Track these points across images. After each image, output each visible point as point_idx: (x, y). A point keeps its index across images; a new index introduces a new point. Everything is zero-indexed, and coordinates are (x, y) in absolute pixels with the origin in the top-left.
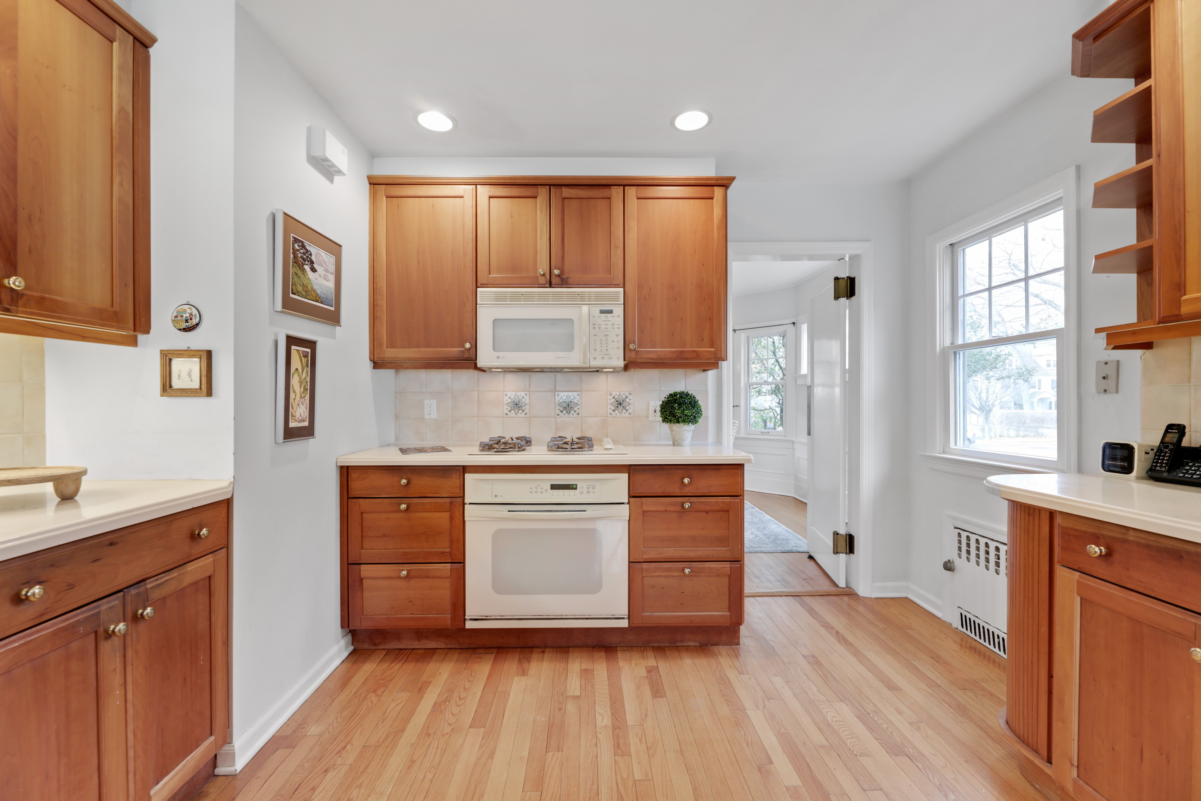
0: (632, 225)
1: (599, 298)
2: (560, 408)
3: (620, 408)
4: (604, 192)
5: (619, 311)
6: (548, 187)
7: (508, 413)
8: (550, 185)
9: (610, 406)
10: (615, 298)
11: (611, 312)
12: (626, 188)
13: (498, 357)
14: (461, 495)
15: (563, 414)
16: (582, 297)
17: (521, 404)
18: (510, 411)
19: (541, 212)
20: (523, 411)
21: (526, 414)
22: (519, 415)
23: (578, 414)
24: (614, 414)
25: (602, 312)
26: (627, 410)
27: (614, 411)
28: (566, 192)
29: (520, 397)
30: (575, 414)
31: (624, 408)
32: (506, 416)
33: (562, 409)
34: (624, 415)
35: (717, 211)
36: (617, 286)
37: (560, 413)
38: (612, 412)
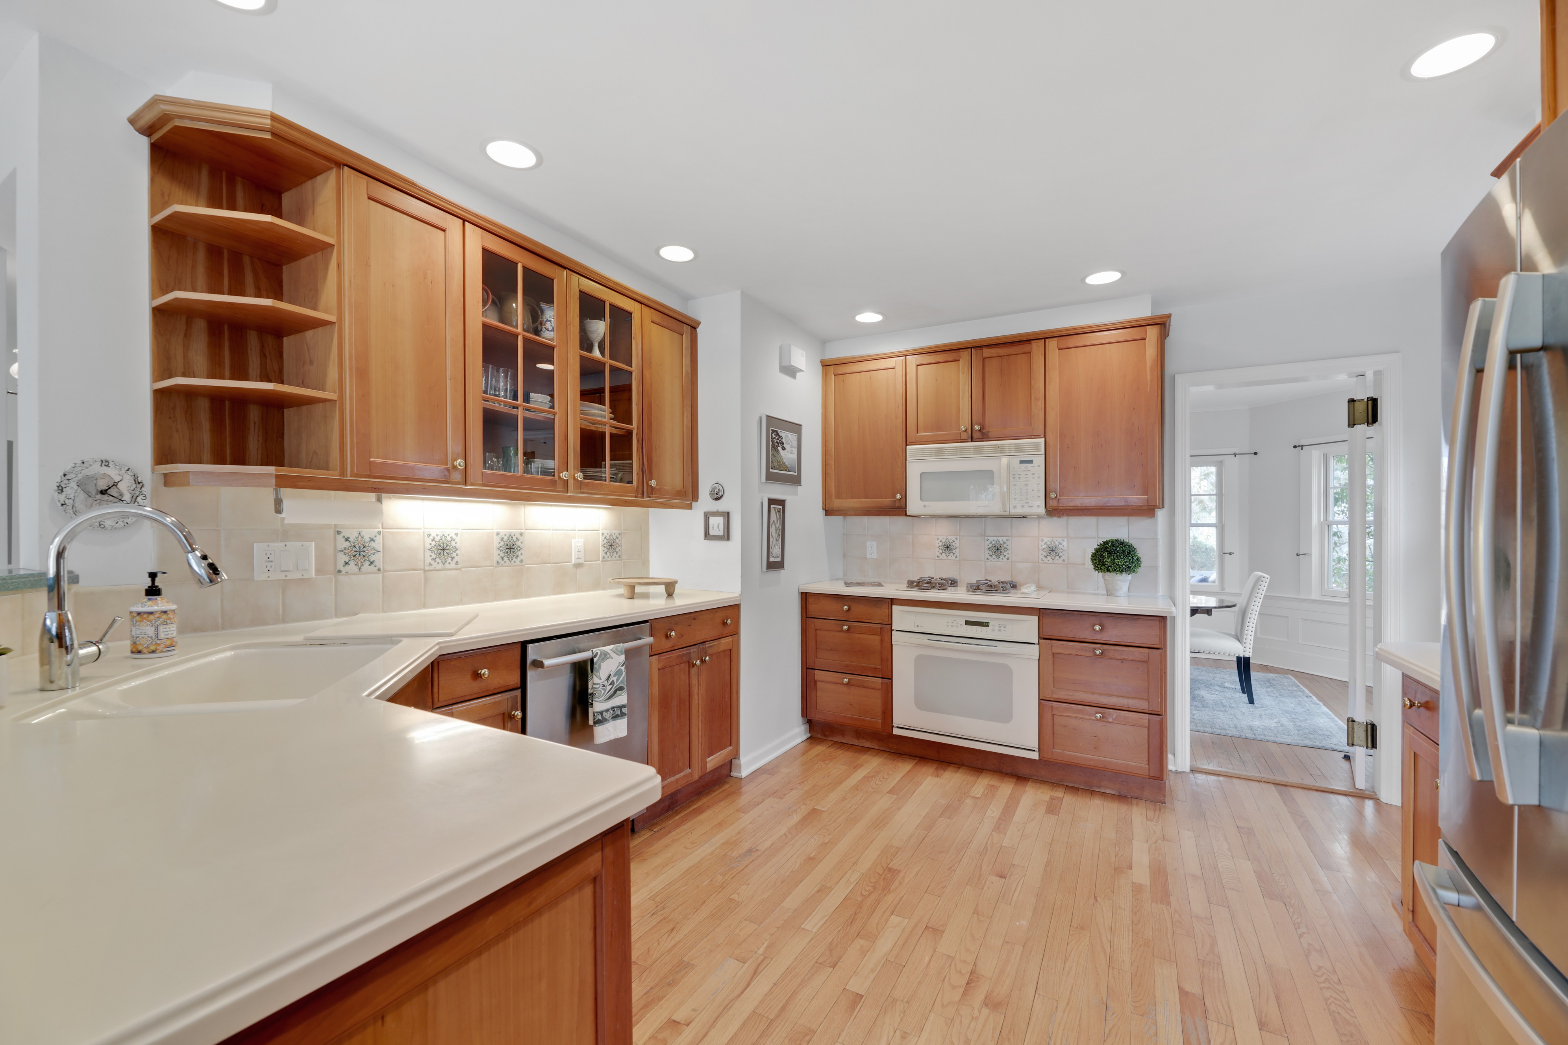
0: (1054, 377)
1: (1018, 448)
2: (989, 552)
3: (1053, 554)
4: (1025, 348)
5: (1039, 461)
6: (970, 350)
7: (940, 555)
8: (971, 348)
9: (1042, 552)
10: (1035, 448)
11: (1031, 462)
12: (1047, 340)
13: (925, 506)
14: (890, 622)
15: (993, 558)
16: (1002, 449)
17: (951, 547)
18: (941, 554)
19: (963, 373)
20: (954, 554)
21: (956, 557)
22: (950, 557)
23: (1008, 559)
24: (1046, 560)
25: (1022, 462)
26: (1060, 557)
27: (1046, 557)
28: (986, 352)
29: (951, 541)
30: (1005, 559)
31: (1057, 554)
32: (938, 558)
33: (991, 554)
34: (1057, 562)
35: (1151, 351)
36: (1038, 437)
37: (989, 557)
38: (1044, 558)
